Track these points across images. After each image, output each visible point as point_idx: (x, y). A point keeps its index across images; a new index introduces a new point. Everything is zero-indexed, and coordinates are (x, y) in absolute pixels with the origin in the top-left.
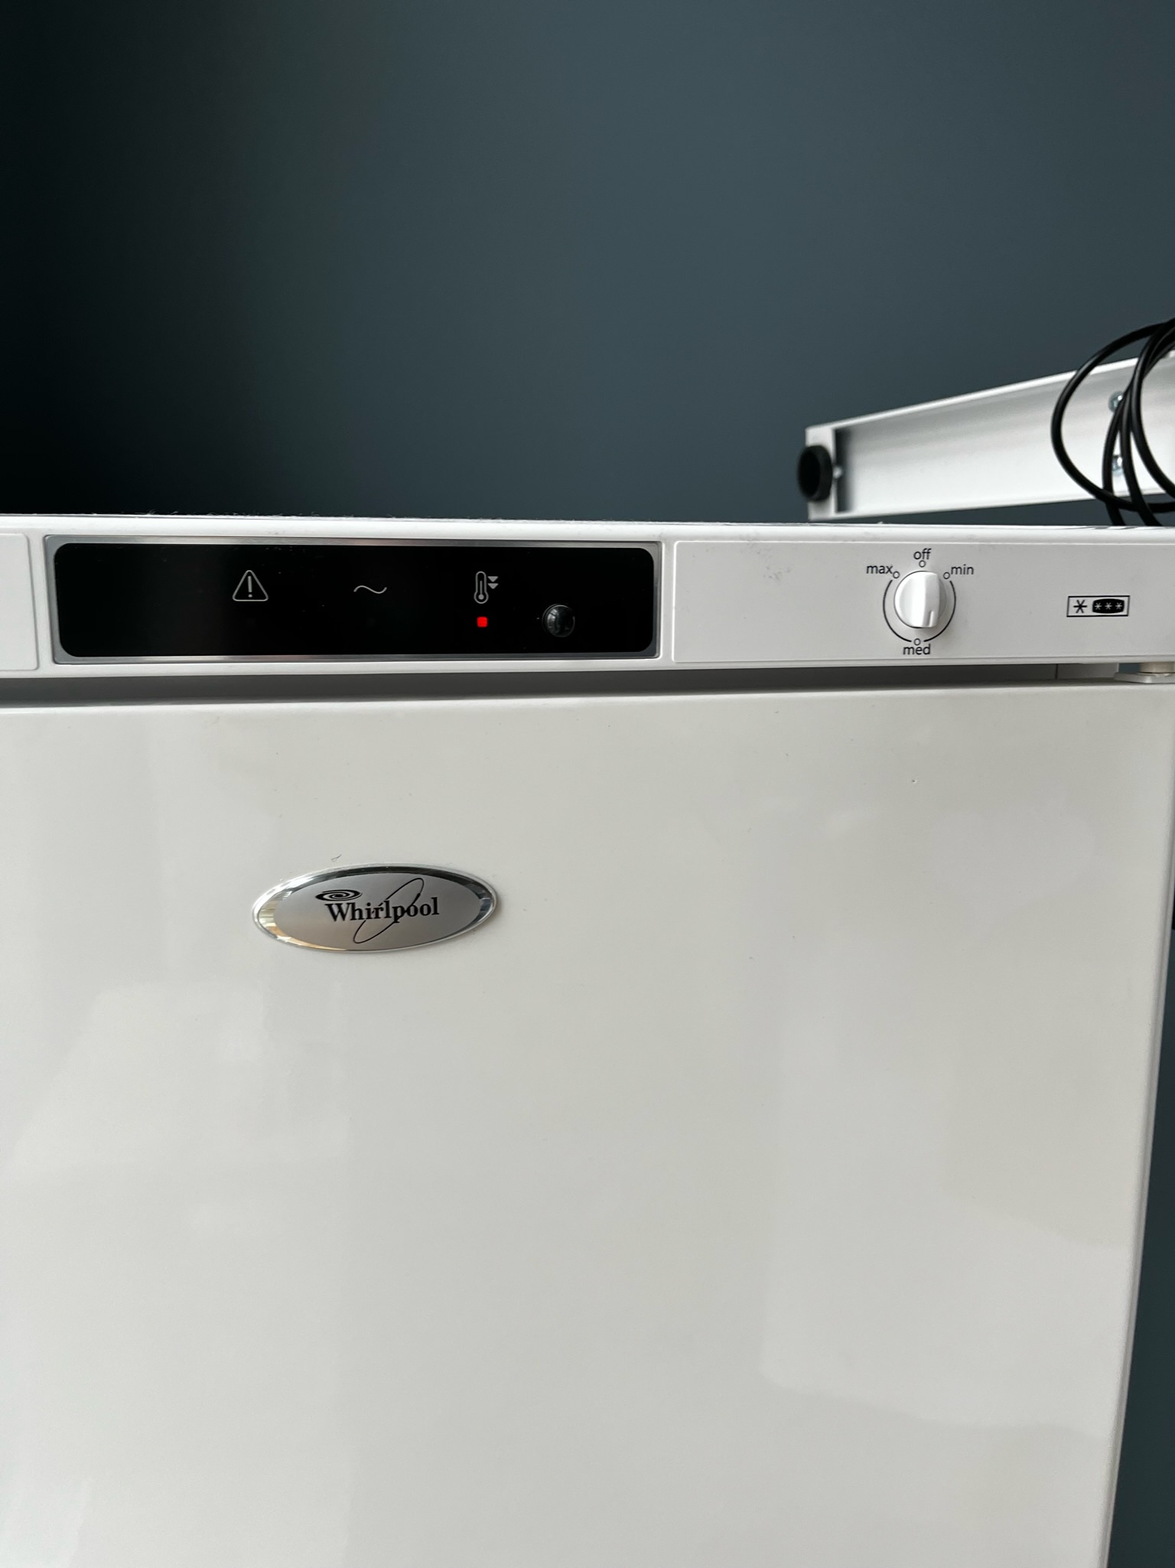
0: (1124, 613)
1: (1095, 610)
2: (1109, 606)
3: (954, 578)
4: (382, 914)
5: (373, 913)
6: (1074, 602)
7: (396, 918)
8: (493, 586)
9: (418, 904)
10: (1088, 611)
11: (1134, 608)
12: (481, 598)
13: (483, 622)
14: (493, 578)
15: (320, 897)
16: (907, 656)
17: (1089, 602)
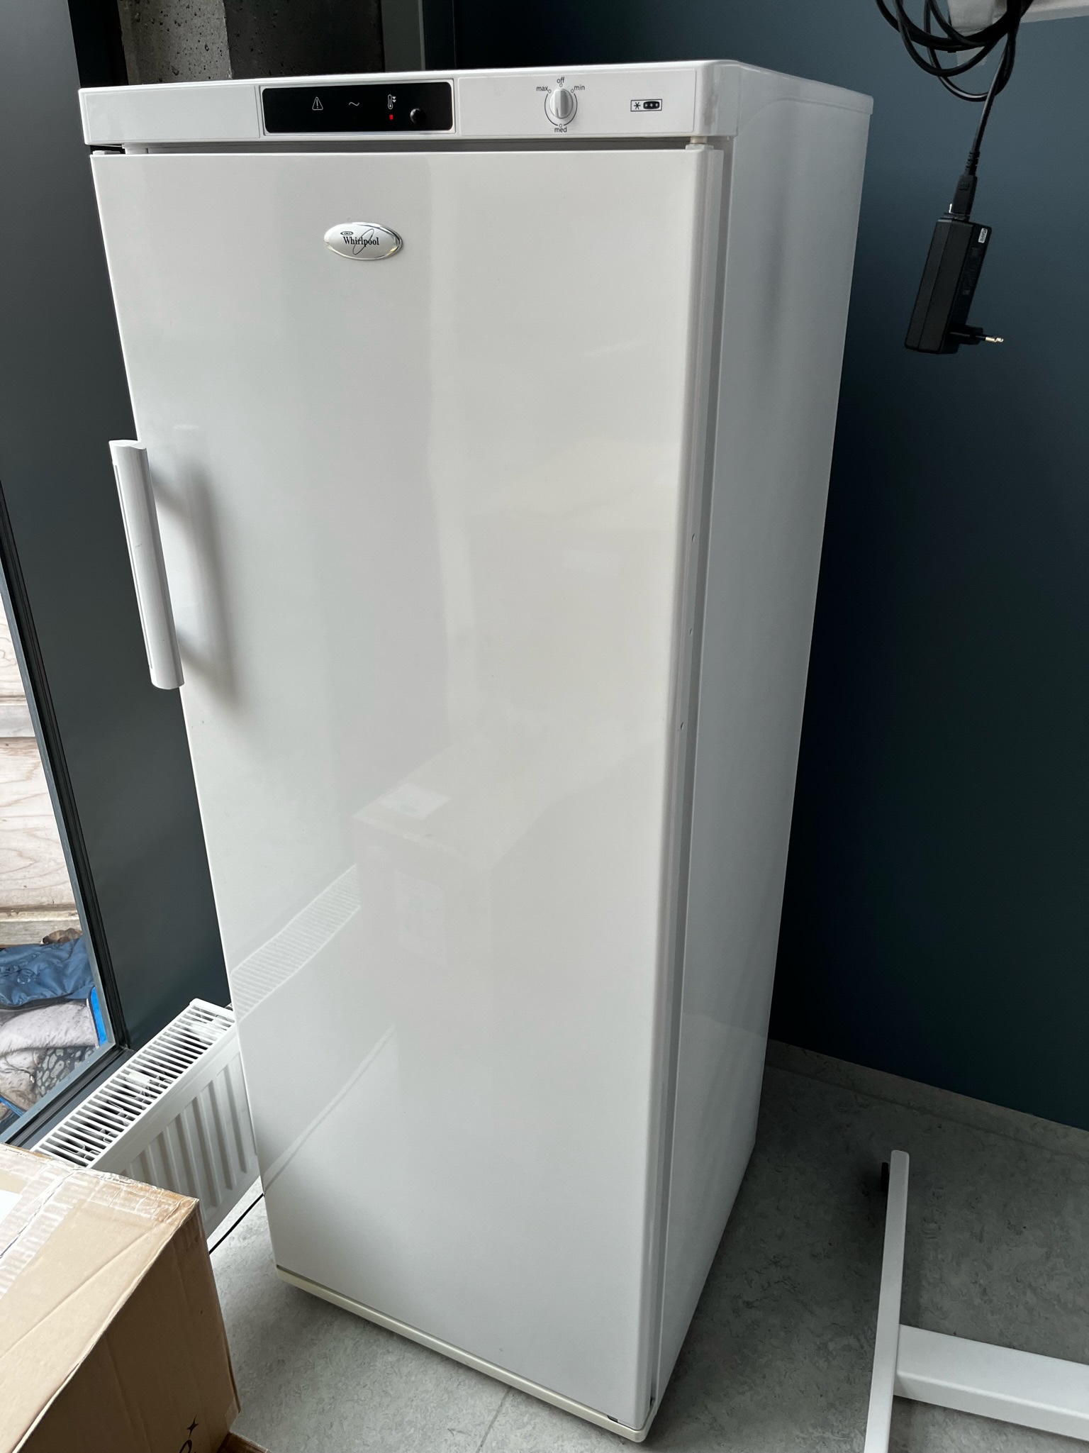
0: (660, 108)
1: (644, 107)
2: (652, 105)
3: (577, 92)
4: (360, 242)
5: (357, 242)
6: (634, 103)
7: (365, 245)
8: (394, 101)
9: (372, 240)
10: (641, 108)
11: (665, 105)
12: (390, 106)
13: (391, 117)
14: (394, 98)
15: (342, 234)
16: (556, 133)
17: (642, 103)
